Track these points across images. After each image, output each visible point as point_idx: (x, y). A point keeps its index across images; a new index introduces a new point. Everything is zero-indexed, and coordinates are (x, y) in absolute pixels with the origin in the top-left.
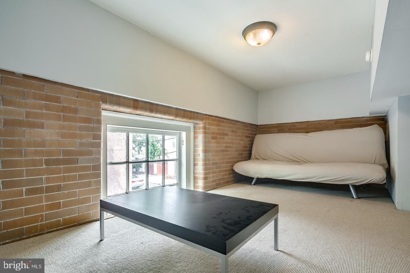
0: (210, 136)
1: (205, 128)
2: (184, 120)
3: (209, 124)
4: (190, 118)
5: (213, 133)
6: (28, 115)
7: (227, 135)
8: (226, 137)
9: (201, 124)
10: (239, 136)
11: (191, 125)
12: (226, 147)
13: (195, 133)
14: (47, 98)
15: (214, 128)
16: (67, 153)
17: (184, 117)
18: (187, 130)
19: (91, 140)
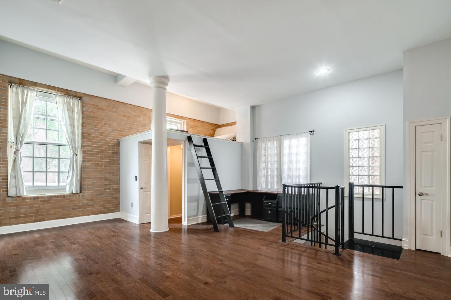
0: (189, 126)
1: (187, 123)
2: (178, 119)
3: (189, 121)
4: (182, 119)
5: (191, 125)
6: (137, 114)
7: (199, 127)
8: (198, 128)
9: (185, 121)
10: (207, 129)
11: (182, 122)
12: (198, 132)
13: (183, 125)
14: (141, 111)
15: (192, 123)
16: (144, 124)
17: (177, 118)
18: (180, 124)
19: (149, 121)
